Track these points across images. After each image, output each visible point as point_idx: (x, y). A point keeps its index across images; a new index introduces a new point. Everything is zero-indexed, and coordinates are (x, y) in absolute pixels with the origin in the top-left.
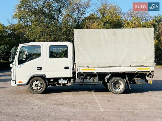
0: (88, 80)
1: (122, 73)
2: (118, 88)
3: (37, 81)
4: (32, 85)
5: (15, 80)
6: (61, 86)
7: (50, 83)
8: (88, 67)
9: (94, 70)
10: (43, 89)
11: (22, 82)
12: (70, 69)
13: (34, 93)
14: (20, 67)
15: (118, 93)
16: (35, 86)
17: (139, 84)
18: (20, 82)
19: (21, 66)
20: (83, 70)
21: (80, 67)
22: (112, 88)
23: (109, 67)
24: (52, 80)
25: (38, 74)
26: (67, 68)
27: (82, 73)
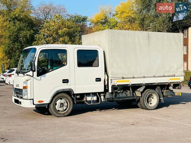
0: (120, 94)
1: (155, 84)
2: (150, 103)
3: (61, 99)
4: (56, 104)
5: (33, 99)
6: (92, 104)
7: (77, 101)
8: (123, 78)
9: (129, 81)
10: (70, 109)
11: (43, 101)
12: (101, 81)
13: (59, 115)
14: (40, 80)
15: (153, 108)
16: (59, 106)
17: (169, 96)
18: (40, 102)
19: (41, 78)
20: (117, 82)
21: (115, 78)
22: (146, 103)
23: (144, 77)
24: (78, 97)
25: (63, 90)
26: (98, 80)
27: (116, 85)
